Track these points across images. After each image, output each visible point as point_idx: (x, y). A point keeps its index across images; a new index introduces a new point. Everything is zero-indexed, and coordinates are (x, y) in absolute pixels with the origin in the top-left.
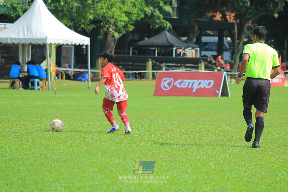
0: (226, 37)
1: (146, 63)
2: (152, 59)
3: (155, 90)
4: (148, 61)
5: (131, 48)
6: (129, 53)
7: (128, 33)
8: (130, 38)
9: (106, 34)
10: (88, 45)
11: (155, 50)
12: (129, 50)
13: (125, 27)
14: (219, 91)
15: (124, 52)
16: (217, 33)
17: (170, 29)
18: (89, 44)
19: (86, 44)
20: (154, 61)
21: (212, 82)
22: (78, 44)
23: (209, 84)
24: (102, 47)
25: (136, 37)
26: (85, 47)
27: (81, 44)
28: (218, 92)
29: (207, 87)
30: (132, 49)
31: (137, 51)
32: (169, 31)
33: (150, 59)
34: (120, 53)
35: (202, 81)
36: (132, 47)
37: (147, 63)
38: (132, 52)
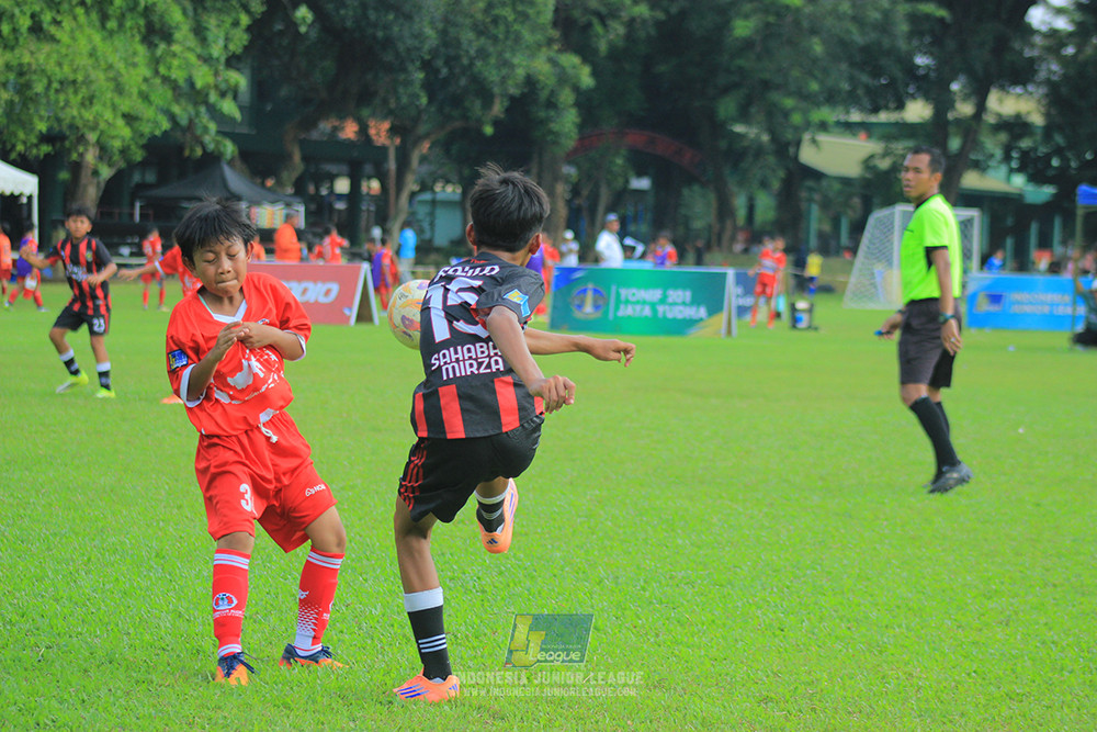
0: (369, 178)
5: (138, 205)
6: (132, 215)
7: (131, 166)
8: (137, 178)
9: (77, 168)
10: (33, 194)
12: (132, 206)
13: (124, 151)
14: (350, 308)
15: (119, 212)
16: (345, 168)
17: (232, 159)
18: (36, 193)
19: (28, 193)
21: (335, 288)
22: (8, 193)
23: (328, 292)
25: (151, 177)
26: (25, 201)
27: (17, 193)
28: (347, 312)
29: (323, 300)
30: (141, 207)
31: (153, 212)
32: (231, 163)
34: (110, 215)
35: (310, 285)
36: (140, 201)
38: (140, 213)
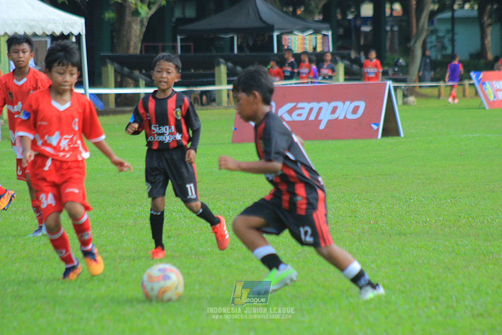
0: (391, 2)
1: (213, 68)
2: (227, 59)
3: (235, 129)
4: (219, 64)
5: (179, 38)
6: (174, 49)
8: (177, 14)
9: (121, 9)
10: (81, 34)
11: (232, 38)
12: (175, 40)
14: (378, 125)
15: (162, 46)
18: (83, 33)
19: (76, 33)
20: (230, 64)
21: (362, 105)
22: (58, 33)
23: (355, 111)
24: (112, 37)
25: (190, 13)
26: (74, 39)
27: (66, 33)
28: (375, 127)
29: (350, 116)
30: (181, 39)
31: (192, 44)
33: (222, 60)
34: (155, 49)
35: (339, 104)
36: (181, 34)
37: (216, 69)
38: (181, 46)
